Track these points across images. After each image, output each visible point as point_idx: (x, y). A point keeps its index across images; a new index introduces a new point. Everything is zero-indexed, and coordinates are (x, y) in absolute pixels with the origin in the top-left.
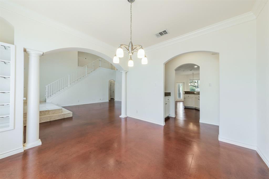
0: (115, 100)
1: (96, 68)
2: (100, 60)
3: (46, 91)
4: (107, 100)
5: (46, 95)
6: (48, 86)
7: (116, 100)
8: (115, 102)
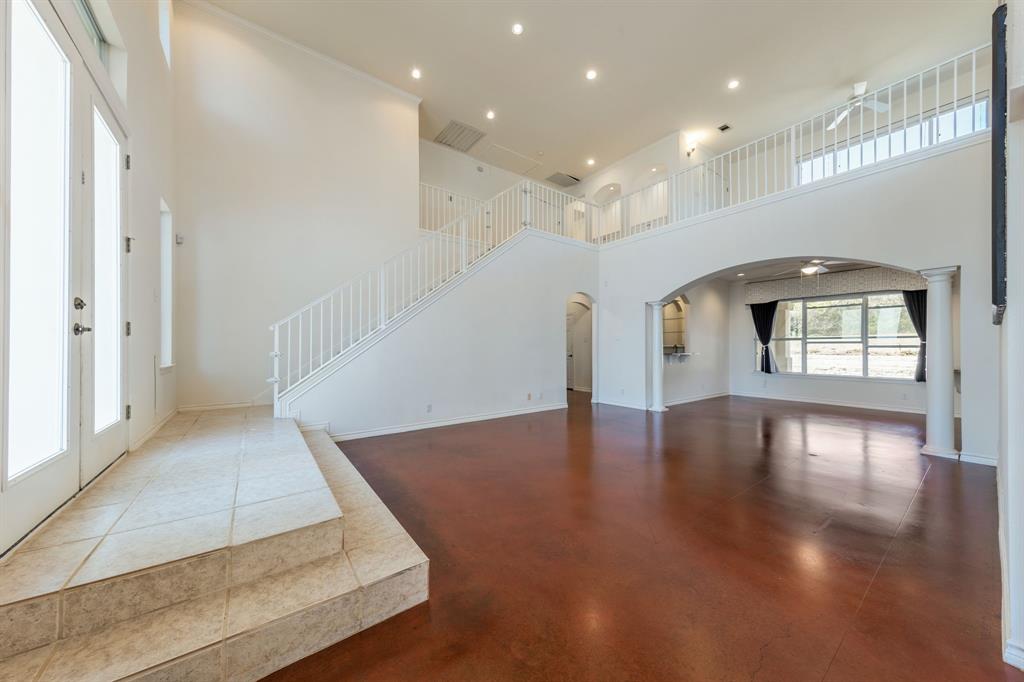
0: (594, 401)
1: (505, 232)
2: (525, 192)
3: (272, 354)
4: (560, 402)
5: (272, 376)
6: (283, 329)
7: (600, 401)
8: (594, 408)
